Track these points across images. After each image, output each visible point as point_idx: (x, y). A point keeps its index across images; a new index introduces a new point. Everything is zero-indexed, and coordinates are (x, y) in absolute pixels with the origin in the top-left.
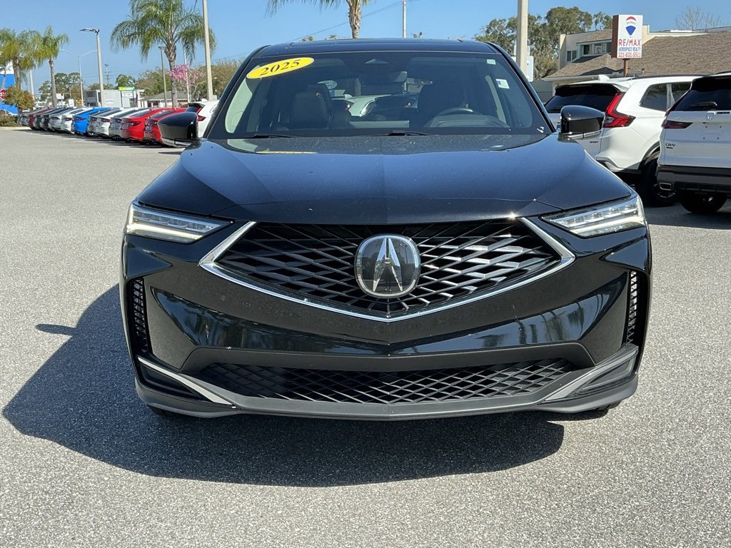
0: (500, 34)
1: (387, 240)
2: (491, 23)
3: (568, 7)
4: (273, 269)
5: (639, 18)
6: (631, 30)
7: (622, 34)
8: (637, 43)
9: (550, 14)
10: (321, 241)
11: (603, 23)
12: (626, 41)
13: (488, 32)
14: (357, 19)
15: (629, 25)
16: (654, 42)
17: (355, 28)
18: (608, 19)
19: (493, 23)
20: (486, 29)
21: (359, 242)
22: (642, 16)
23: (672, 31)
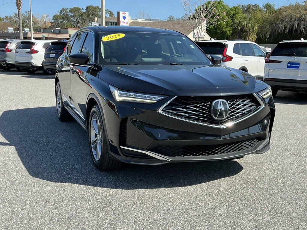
0: (66, 15)
1: (220, 101)
2: (62, 10)
3: (94, 6)
4: (182, 112)
5: (127, 13)
6: (124, 18)
7: (121, 19)
8: (127, 23)
9: (87, 8)
10: (198, 102)
11: (109, 14)
12: (123, 22)
13: (61, 13)
14: (20, 5)
15: (124, 16)
16: (133, 23)
17: (19, 9)
18: (110, 12)
19: (63, 10)
20: (60, 12)
21: (212, 102)
22: (128, 13)
23: (138, 19)
